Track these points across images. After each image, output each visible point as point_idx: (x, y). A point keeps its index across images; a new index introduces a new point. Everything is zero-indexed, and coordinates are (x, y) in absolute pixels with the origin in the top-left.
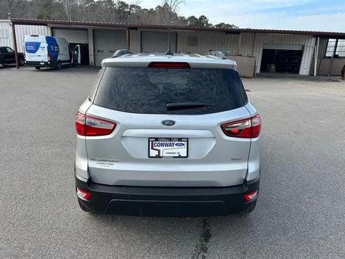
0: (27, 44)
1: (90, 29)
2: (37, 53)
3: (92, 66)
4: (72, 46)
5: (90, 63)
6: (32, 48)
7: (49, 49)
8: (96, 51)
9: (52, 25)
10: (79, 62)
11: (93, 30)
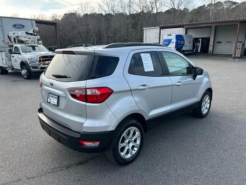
0: (165, 41)
1: (213, 26)
2: (169, 46)
3: (210, 54)
4: (196, 40)
5: (209, 52)
6: (167, 43)
7: (177, 43)
8: (216, 42)
9: (186, 27)
10: (199, 51)
11: (216, 27)
